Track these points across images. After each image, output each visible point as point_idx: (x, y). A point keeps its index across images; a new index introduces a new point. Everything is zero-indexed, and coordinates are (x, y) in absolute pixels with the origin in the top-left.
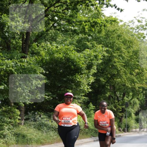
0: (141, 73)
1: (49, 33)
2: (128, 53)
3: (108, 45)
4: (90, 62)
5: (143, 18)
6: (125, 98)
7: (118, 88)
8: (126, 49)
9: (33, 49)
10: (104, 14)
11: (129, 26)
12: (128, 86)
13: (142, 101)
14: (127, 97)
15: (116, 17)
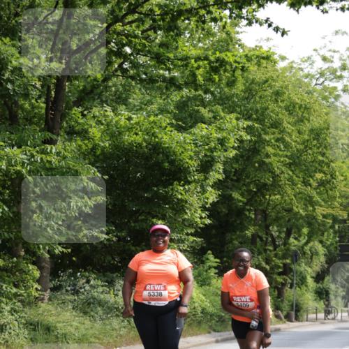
0: (328, 182)
1: (110, 84)
2: (298, 135)
3: (252, 115)
4: (208, 154)
5: (334, 52)
6: (292, 240)
7: (274, 217)
8: (295, 124)
9: (73, 123)
10: (243, 42)
11: (301, 69)
12: (299, 212)
13: (332, 248)
14: (296, 239)
15: (270, 48)
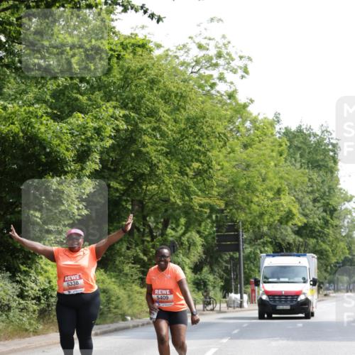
0: (206, 171)
2: (174, 124)
3: (128, 104)
4: (85, 144)
5: (210, 39)
6: (169, 231)
7: (151, 208)
8: (170, 113)
10: (117, 30)
11: (177, 57)
12: (176, 202)
13: (210, 239)
14: (173, 229)
15: (145, 36)
